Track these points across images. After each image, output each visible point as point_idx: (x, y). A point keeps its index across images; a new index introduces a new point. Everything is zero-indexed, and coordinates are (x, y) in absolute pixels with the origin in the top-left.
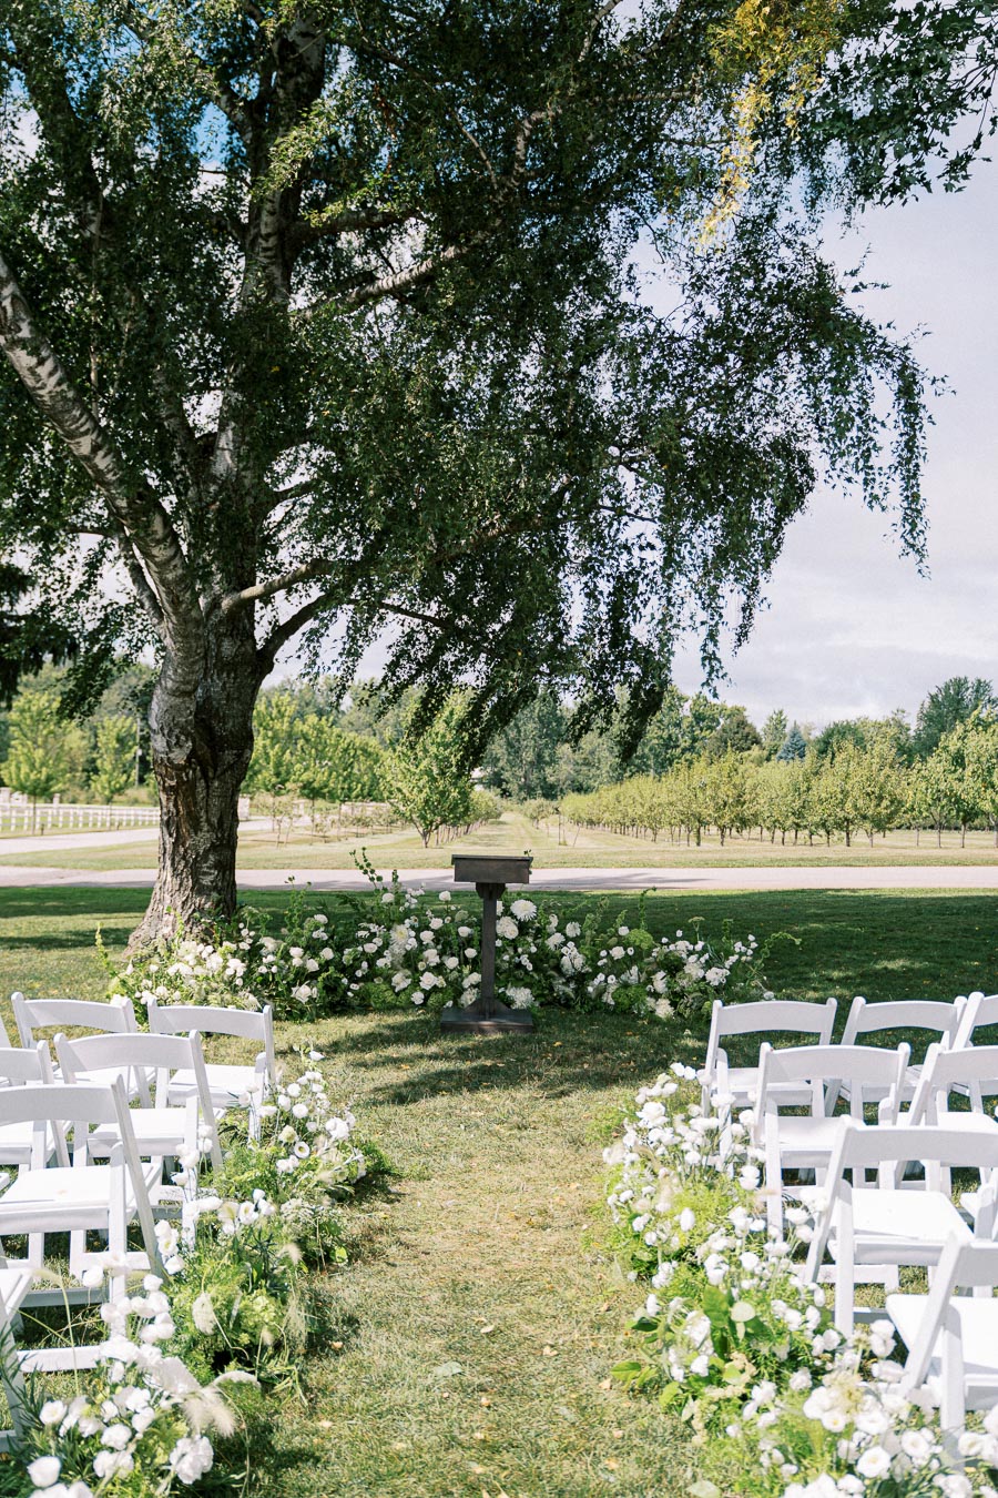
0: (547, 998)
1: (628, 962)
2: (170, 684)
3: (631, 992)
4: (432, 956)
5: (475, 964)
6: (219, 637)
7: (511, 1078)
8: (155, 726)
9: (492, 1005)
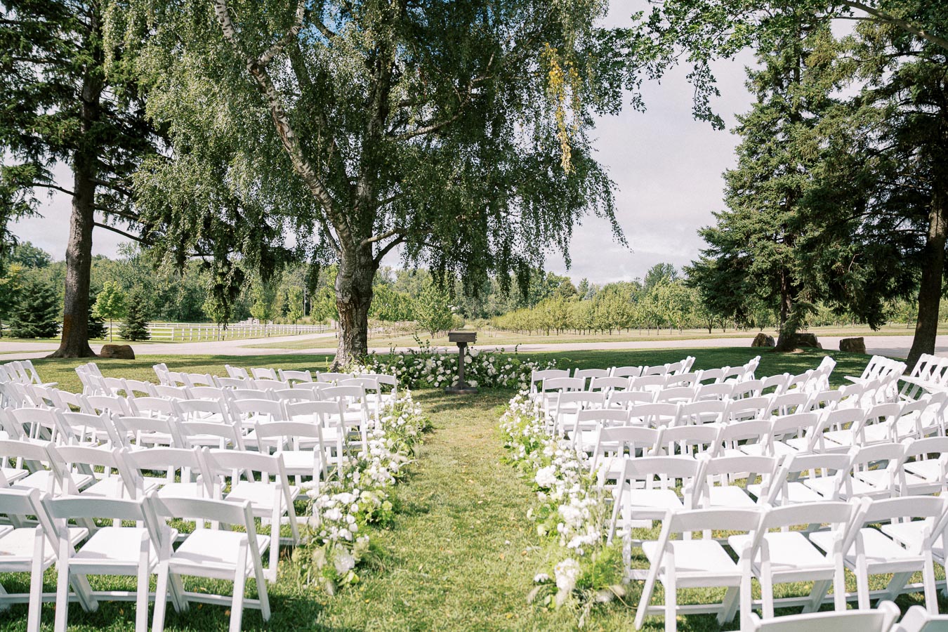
0: (483, 385)
1: (512, 370)
2: (343, 274)
3: (513, 381)
4: (441, 370)
5: (456, 373)
6: (359, 255)
7: (471, 406)
8: (337, 289)
9: (462, 385)
